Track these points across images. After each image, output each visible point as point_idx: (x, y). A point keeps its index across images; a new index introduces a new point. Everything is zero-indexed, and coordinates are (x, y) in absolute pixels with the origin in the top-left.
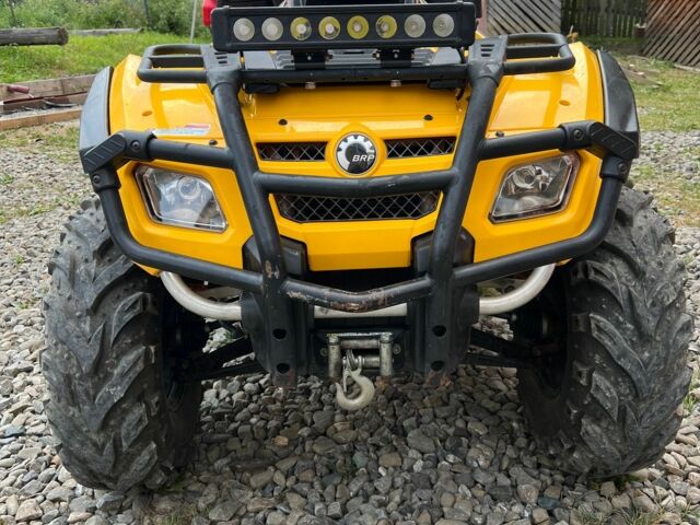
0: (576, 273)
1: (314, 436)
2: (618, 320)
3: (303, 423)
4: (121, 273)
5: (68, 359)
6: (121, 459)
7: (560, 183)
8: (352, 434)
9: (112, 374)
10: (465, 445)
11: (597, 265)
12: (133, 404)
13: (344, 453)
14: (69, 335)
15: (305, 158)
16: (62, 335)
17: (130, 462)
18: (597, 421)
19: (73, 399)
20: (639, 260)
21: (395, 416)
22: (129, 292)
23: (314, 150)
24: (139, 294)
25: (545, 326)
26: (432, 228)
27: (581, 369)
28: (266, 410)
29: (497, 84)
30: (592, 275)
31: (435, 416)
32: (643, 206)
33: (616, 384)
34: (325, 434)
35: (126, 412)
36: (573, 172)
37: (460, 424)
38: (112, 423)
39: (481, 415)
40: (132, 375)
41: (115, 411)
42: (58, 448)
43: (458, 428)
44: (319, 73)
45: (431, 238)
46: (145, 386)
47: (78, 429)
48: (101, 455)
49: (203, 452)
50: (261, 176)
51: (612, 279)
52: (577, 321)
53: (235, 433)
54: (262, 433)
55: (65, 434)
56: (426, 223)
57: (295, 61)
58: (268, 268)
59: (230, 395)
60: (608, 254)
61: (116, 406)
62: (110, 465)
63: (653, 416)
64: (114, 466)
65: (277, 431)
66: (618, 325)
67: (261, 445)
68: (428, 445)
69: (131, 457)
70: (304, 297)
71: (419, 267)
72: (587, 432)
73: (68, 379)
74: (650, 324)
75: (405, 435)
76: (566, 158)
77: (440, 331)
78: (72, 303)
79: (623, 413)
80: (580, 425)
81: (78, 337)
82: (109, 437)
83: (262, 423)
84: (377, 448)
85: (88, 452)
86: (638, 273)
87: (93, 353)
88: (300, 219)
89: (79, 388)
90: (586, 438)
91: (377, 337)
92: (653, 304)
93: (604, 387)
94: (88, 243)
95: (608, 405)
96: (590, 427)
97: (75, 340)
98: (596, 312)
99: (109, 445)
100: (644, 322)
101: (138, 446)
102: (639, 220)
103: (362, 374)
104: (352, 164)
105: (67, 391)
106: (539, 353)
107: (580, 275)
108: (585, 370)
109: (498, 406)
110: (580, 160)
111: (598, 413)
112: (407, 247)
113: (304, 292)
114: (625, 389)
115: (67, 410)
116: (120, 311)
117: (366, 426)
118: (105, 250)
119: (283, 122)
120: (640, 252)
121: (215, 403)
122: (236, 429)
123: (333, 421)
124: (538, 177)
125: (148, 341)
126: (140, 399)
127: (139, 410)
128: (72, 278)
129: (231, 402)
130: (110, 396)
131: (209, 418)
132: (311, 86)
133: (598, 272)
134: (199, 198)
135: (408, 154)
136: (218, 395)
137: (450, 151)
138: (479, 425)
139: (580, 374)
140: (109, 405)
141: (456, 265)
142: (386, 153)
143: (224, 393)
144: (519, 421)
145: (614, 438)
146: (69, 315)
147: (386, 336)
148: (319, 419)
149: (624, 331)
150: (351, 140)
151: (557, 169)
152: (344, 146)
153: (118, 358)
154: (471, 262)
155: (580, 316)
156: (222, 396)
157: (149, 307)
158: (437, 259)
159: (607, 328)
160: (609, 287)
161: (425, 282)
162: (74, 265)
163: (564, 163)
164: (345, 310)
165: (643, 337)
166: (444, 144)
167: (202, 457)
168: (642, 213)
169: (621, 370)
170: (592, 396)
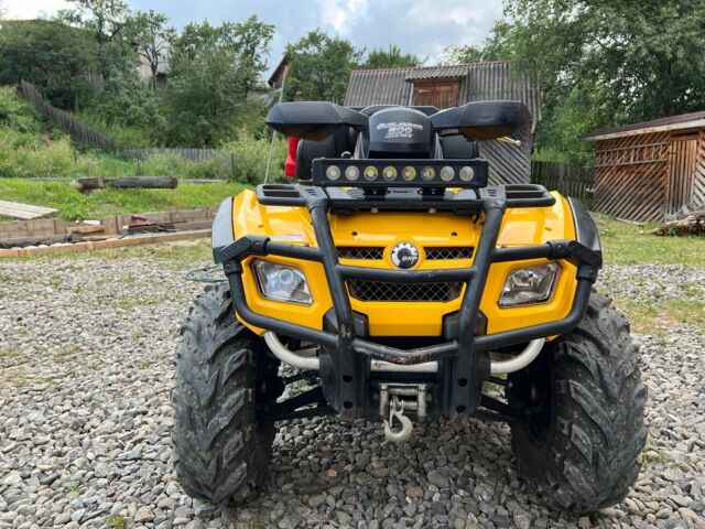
0: (558, 350)
1: (356, 471)
2: (590, 386)
3: (348, 462)
4: (232, 335)
5: (191, 395)
6: (221, 474)
7: (547, 284)
8: (385, 471)
9: (221, 408)
10: (471, 484)
11: (573, 344)
12: (234, 431)
13: (379, 485)
14: (193, 377)
15: (369, 257)
16: (189, 377)
17: (226, 477)
18: (576, 463)
19: (192, 425)
20: (604, 342)
21: (417, 460)
22: (238, 349)
23: (375, 252)
24: (243, 350)
25: (534, 392)
26: (458, 308)
27: (563, 422)
28: (320, 451)
29: (503, 213)
30: (570, 352)
31: (448, 462)
32: (606, 305)
33: (590, 434)
34: (364, 471)
35: (228, 437)
36: (556, 275)
37: (467, 467)
38: (218, 444)
39: (483, 462)
40: (236, 409)
41: (221, 436)
42: (176, 463)
43: (466, 471)
44: (381, 202)
45: (457, 315)
46: (243, 418)
47: (192, 448)
48: (207, 469)
49: (273, 479)
50: (341, 267)
51: (585, 355)
52: (560, 386)
53: (297, 465)
54: (317, 467)
55: (183, 452)
56: (454, 304)
57: (366, 194)
58: (343, 330)
59: (293, 438)
60: (581, 338)
61: (222, 431)
62: (212, 478)
63: (619, 461)
64: (215, 480)
65: (328, 467)
66: (591, 389)
67: (316, 476)
68: (443, 482)
69: (228, 473)
70: (367, 352)
71: (449, 336)
72: (569, 472)
73: (190, 409)
74: (615, 389)
75: (425, 473)
76: (550, 266)
77: (463, 382)
78: (197, 355)
79: (596, 457)
80: (563, 465)
81: (200, 379)
82: (214, 456)
83: (317, 460)
84: (405, 482)
85: (198, 467)
86: (604, 351)
87: (210, 391)
88: (364, 299)
89: (197, 417)
90: (568, 477)
91: (415, 388)
92: (617, 375)
93: (581, 436)
94: (210, 313)
95: (585, 451)
96: (571, 468)
97: (197, 381)
98: (574, 379)
99: (213, 462)
100: (610, 388)
101: (233, 465)
102: (603, 314)
103: (403, 414)
104: (402, 262)
105: (188, 420)
106: (529, 413)
107: (561, 352)
108: (566, 423)
109: (496, 456)
110: (561, 267)
111: (577, 457)
112: (439, 322)
113: (367, 348)
114: (597, 438)
115: (187, 434)
116: (230, 362)
117: (396, 466)
118: (223, 319)
119: (355, 234)
120: (604, 337)
121: (282, 443)
122: (297, 463)
123: (370, 462)
124: (531, 279)
125: (248, 385)
126: (239, 428)
127: (238, 437)
128: (199, 337)
129: (294, 443)
130: (218, 424)
131: (277, 453)
132: (375, 210)
133: (574, 349)
134: (293, 284)
135: (440, 258)
136: (283, 438)
137: (470, 257)
138: (483, 469)
139: (562, 426)
140: (217, 431)
141: (476, 335)
142: (425, 256)
143: (288, 436)
144: (512, 468)
145: (590, 478)
146: (195, 363)
147: (422, 387)
148: (360, 459)
149: (595, 394)
150: (402, 246)
151: (545, 273)
152: (397, 250)
153: (226, 396)
154: (485, 333)
155: (562, 382)
156: (286, 439)
157: (250, 360)
158: (462, 329)
159: (583, 392)
160: (583, 360)
161: (454, 345)
162: (200, 329)
163: (549, 269)
164: (396, 363)
165: (609, 399)
166: (465, 252)
167: (273, 482)
168: (605, 309)
169: (593, 423)
170: (572, 443)
